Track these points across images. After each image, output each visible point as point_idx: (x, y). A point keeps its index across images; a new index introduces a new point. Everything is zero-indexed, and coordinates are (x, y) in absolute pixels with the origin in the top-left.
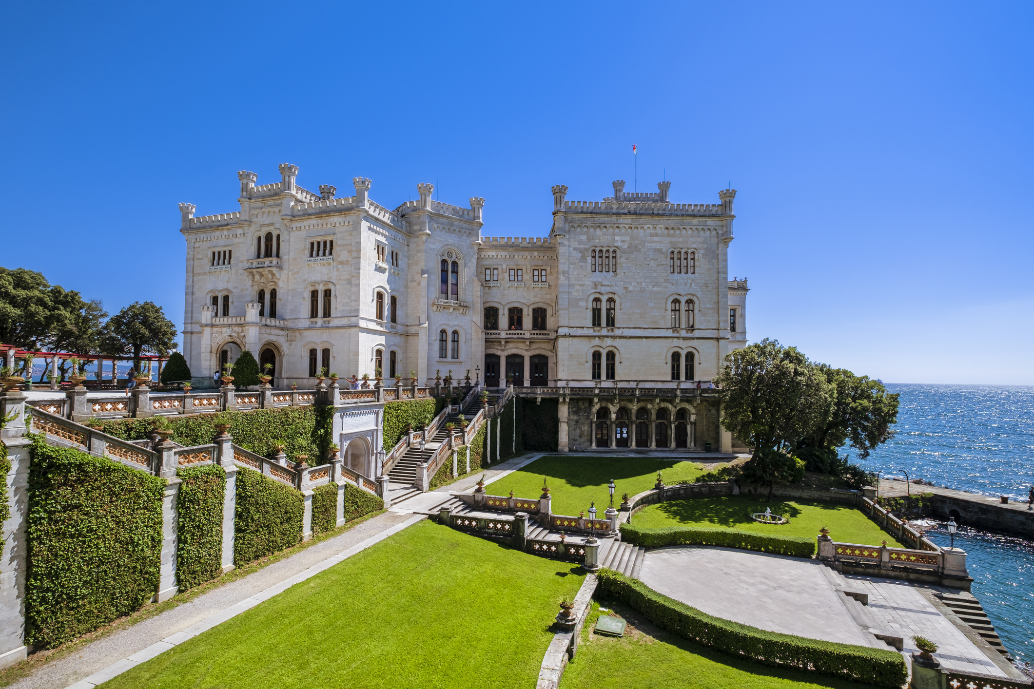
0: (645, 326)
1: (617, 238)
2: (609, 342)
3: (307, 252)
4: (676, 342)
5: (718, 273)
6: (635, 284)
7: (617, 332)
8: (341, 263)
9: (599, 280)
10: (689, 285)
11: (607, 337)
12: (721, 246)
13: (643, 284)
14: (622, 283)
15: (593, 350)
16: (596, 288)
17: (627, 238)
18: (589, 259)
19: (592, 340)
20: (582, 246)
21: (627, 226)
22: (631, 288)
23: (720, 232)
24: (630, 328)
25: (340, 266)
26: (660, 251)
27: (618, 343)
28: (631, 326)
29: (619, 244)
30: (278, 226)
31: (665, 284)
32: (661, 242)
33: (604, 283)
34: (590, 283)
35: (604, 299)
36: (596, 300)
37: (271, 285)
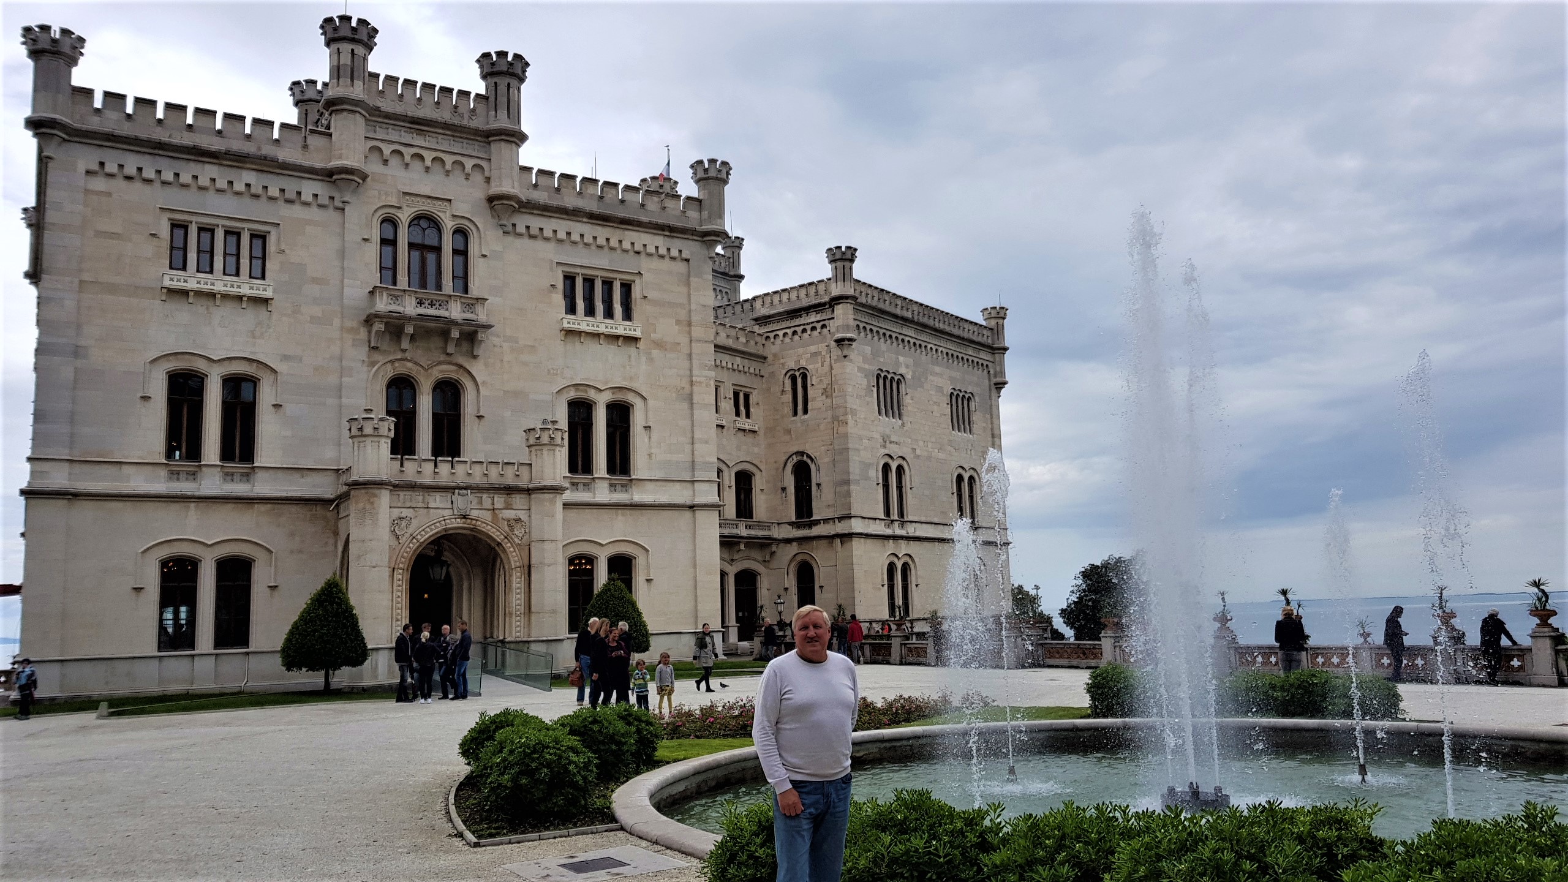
0: (936, 520)
1: (901, 359)
2: (903, 548)
3: (559, 299)
5: (993, 436)
6: (921, 443)
7: (911, 530)
8: (659, 345)
9: (887, 431)
10: (969, 452)
11: (902, 537)
12: (994, 391)
13: (930, 445)
14: (910, 440)
15: (888, 562)
16: (884, 447)
17: (910, 361)
18: (875, 389)
19: (886, 542)
20: (866, 366)
21: (912, 341)
22: (918, 452)
23: (992, 372)
24: (922, 523)
25: (656, 353)
26: (940, 389)
27: (913, 548)
28: (923, 519)
29: (902, 371)
30: (462, 208)
31: (949, 448)
32: (941, 375)
33: (893, 440)
34: (878, 436)
35: (894, 466)
36: (886, 468)
37: (445, 371)
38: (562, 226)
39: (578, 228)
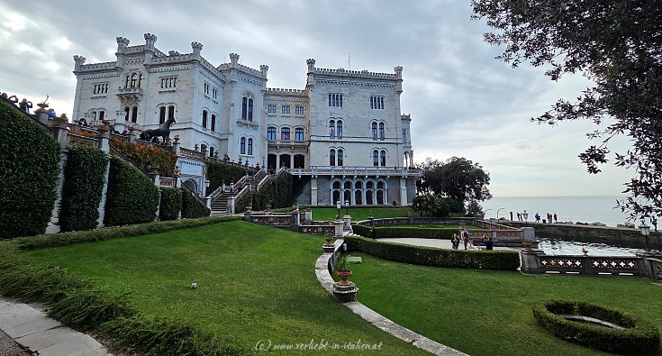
0: (359, 137)
1: (342, 89)
2: (339, 145)
3: (160, 85)
4: (375, 145)
5: (396, 110)
6: (352, 114)
7: (343, 140)
8: (182, 91)
9: (333, 110)
10: (381, 115)
11: (338, 142)
12: (396, 95)
13: (357, 114)
14: (345, 113)
15: (330, 149)
16: (331, 115)
17: (347, 89)
18: (327, 99)
19: (330, 143)
20: (323, 92)
21: (348, 83)
22: (350, 116)
23: (396, 88)
24: (350, 138)
26: (365, 96)
27: (344, 145)
29: (343, 92)
30: (141, 70)
31: (368, 114)
32: (365, 92)
33: (336, 112)
34: (328, 112)
35: (336, 121)
36: (332, 121)
37: (134, 105)
38: (160, 69)
39: (163, 68)
